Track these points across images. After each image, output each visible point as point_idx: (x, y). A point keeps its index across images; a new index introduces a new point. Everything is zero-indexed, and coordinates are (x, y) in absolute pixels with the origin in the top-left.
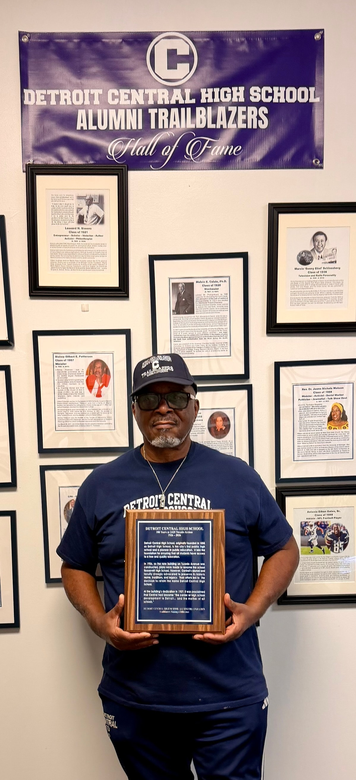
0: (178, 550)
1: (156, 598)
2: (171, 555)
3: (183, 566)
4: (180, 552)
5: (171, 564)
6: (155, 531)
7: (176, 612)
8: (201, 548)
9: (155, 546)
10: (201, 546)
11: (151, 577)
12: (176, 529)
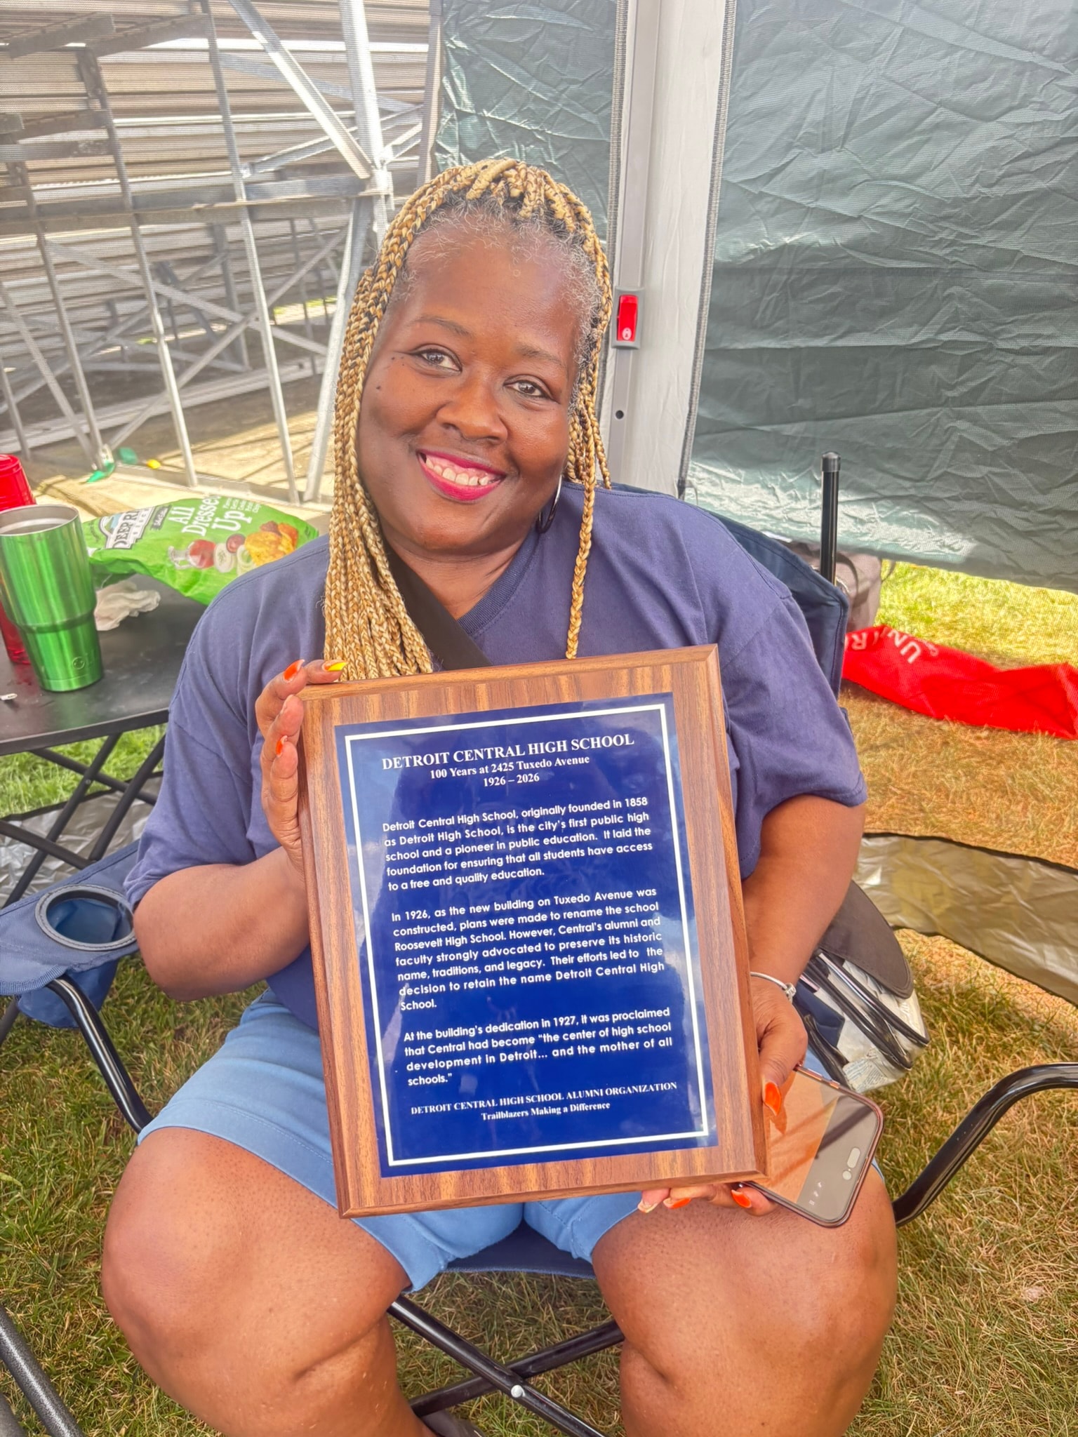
0: (532, 842)
1: (458, 1062)
2: (508, 867)
3: (560, 909)
4: (543, 849)
5: (509, 905)
6: (427, 769)
7: (553, 1111)
8: (633, 825)
9: (431, 837)
10: (629, 816)
11: (430, 973)
12: (515, 751)
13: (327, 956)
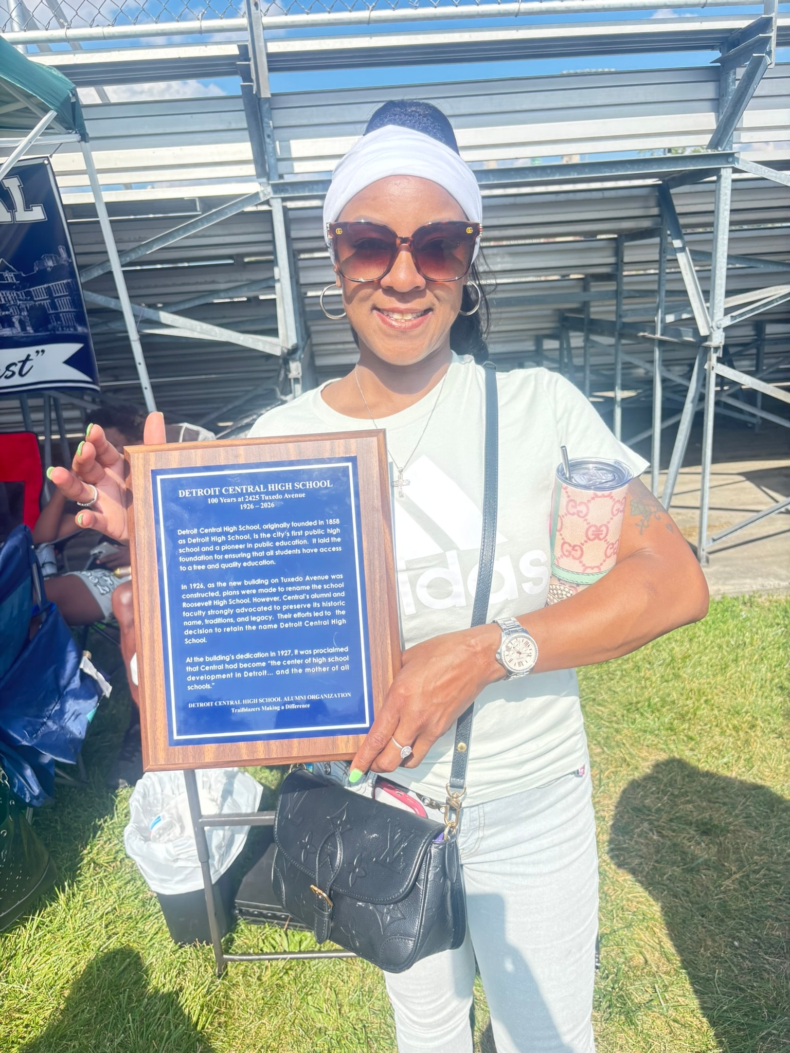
0: (269, 544)
2: (253, 559)
3: (285, 585)
4: (275, 548)
5: (253, 582)
6: (206, 497)
7: (276, 708)
8: (331, 535)
10: (328, 530)
11: (203, 621)
12: (260, 489)
13: (142, 609)
